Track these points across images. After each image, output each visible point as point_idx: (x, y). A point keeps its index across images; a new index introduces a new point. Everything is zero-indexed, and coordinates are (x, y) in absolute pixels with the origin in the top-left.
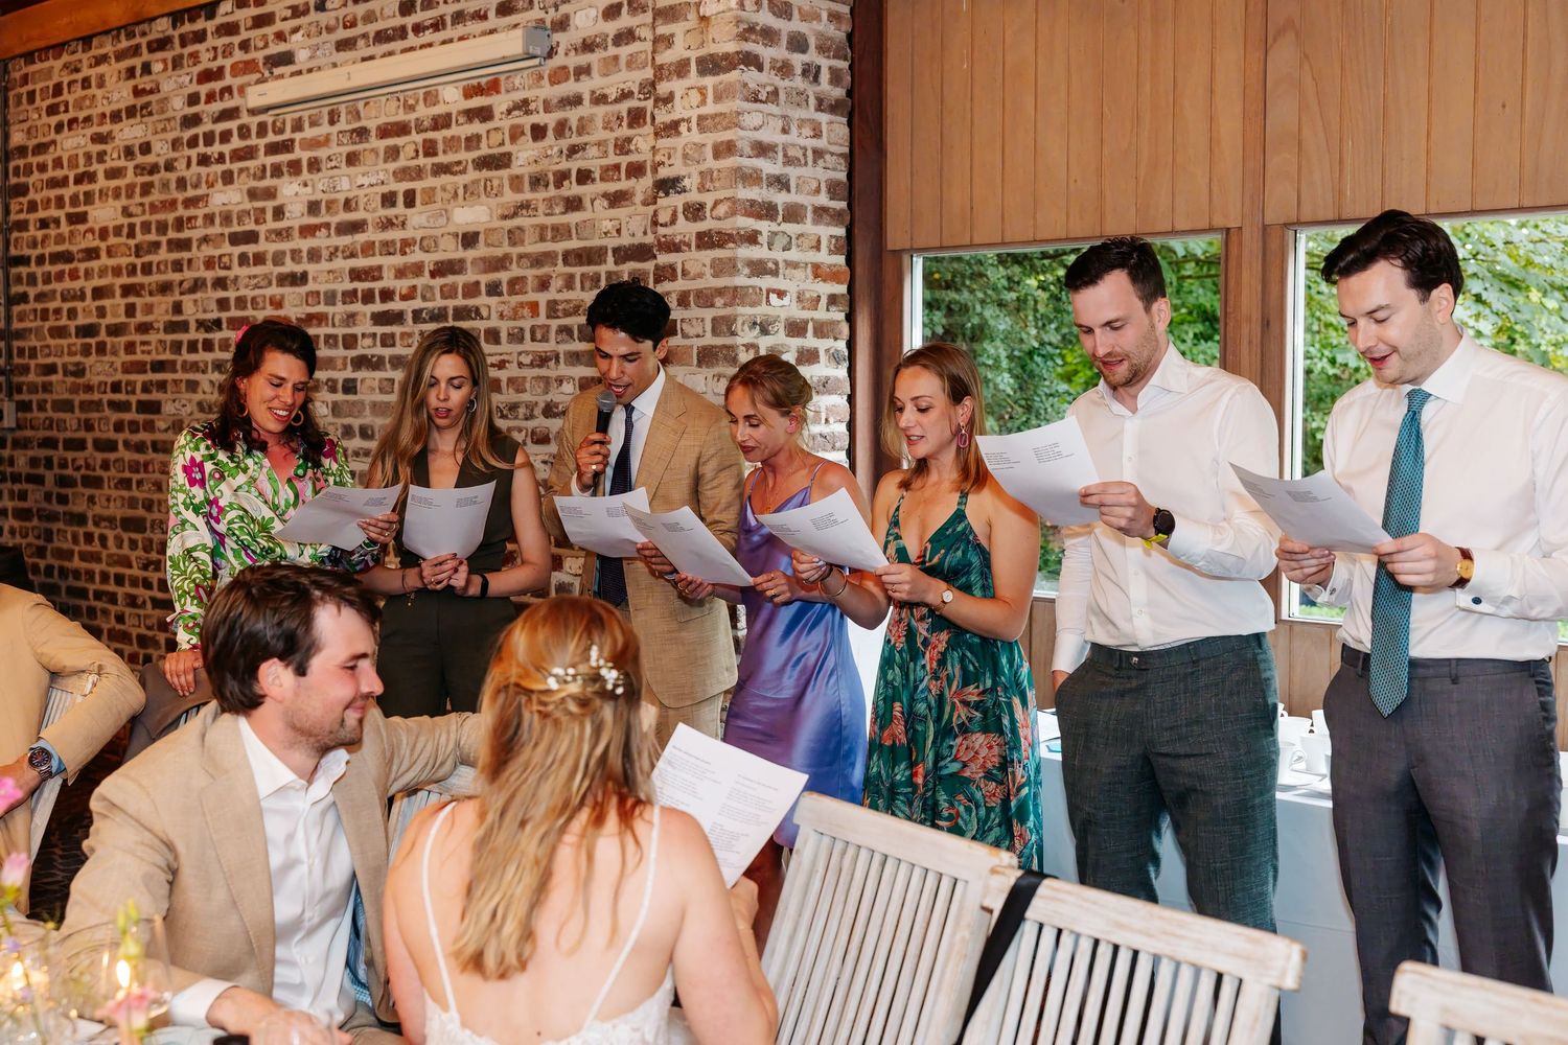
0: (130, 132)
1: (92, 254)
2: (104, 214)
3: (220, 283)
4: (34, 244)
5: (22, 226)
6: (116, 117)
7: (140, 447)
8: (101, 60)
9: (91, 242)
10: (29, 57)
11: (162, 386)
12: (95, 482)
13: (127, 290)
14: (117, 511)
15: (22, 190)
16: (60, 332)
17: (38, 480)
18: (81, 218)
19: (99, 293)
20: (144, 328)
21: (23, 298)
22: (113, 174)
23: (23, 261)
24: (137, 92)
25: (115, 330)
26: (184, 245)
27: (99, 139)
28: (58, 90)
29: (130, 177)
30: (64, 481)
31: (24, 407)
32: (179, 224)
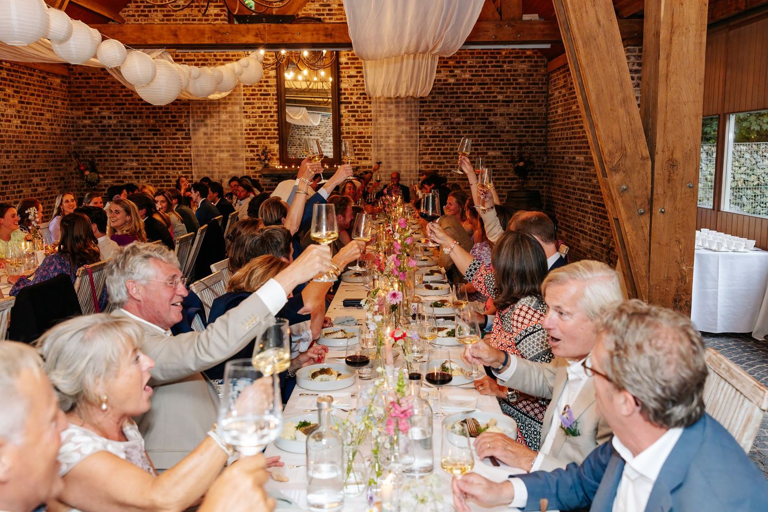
0: (563, 91)
1: (558, 121)
2: (559, 111)
3: (573, 128)
4: (551, 118)
5: (549, 114)
6: (561, 88)
7: (561, 168)
8: (561, 74)
9: (557, 118)
10: (552, 72)
11: (564, 153)
12: (556, 176)
13: (562, 129)
14: (558, 183)
15: (550, 105)
16: (553, 140)
17: (549, 175)
18: (556, 112)
19: (558, 130)
20: (563, 139)
21: (549, 131)
22: (561, 101)
23: (549, 122)
24: (565, 82)
25: (560, 139)
26: (568, 119)
27: (560, 93)
28: (555, 81)
29: (563, 103)
30: (552, 176)
31: (548, 158)
32: (569, 113)
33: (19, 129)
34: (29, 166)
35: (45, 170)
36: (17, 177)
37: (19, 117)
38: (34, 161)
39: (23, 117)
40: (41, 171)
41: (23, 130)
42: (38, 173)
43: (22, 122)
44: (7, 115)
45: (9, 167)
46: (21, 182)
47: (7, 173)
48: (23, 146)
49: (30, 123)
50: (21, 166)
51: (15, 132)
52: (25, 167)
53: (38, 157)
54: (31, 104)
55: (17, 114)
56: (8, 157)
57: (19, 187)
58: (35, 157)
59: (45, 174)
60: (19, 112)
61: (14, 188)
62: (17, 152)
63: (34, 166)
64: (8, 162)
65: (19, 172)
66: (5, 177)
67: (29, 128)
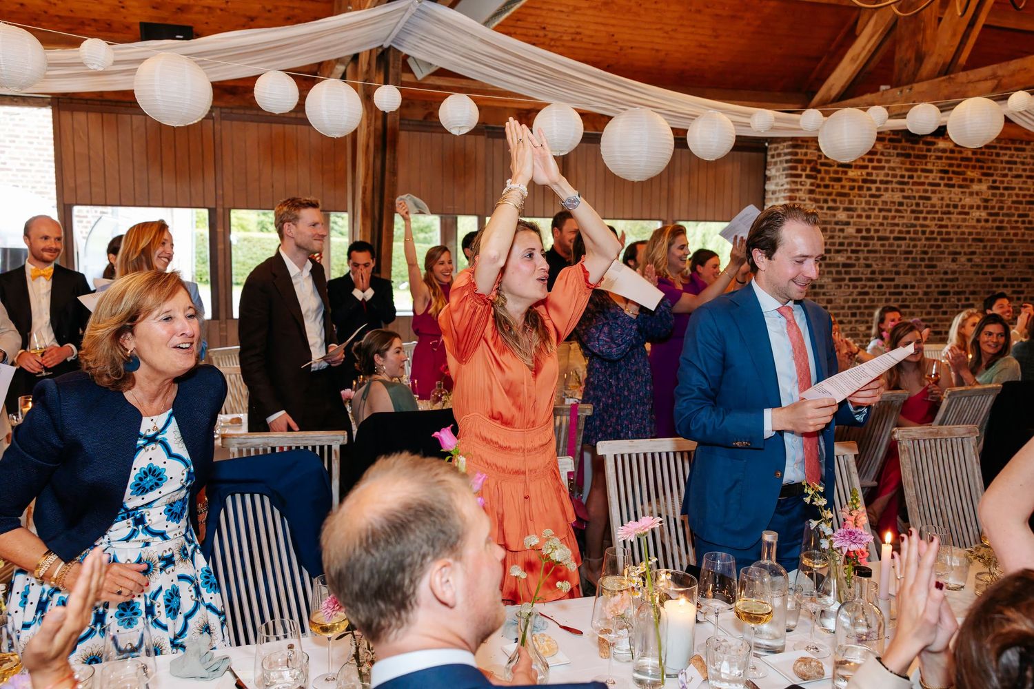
33: (983, 224)
34: (992, 273)
35: (1023, 280)
36: (967, 286)
37: (986, 208)
38: (1003, 267)
39: (993, 208)
40: (1016, 279)
41: (990, 224)
42: (1009, 283)
43: (990, 214)
44: (963, 206)
45: (954, 272)
46: (973, 293)
47: (947, 280)
48: (985, 247)
49: (1007, 215)
50: (977, 273)
51: (974, 227)
52: (984, 273)
53: (1014, 260)
54: (1013, 189)
55: (982, 204)
56: (954, 260)
57: (967, 299)
58: (1007, 260)
59: (1024, 284)
60: (986, 201)
61: (959, 300)
62: (973, 253)
63: (1005, 274)
64: (954, 266)
65: (972, 280)
66: (944, 286)
67: (1002, 222)
